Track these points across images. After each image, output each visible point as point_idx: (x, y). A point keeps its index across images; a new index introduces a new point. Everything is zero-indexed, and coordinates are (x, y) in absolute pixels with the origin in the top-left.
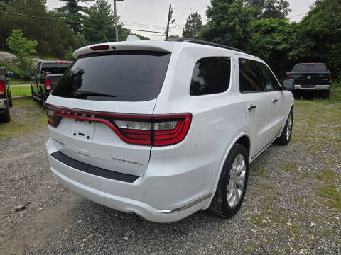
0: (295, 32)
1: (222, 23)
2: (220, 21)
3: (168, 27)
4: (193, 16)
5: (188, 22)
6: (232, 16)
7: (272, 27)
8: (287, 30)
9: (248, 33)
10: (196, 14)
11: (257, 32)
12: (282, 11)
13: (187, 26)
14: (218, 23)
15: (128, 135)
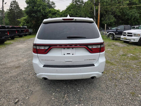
0: (63, 15)
1: (35, 8)
2: (34, 7)
3: (3, 6)
4: (13, 2)
5: (11, 4)
6: (39, 6)
7: (55, 12)
8: (60, 14)
9: (46, 13)
10: (15, 1)
11: (50, 13)
12: (53, 6)
13: (11, 6)
14: (33, 7)
15: (93, 50)
